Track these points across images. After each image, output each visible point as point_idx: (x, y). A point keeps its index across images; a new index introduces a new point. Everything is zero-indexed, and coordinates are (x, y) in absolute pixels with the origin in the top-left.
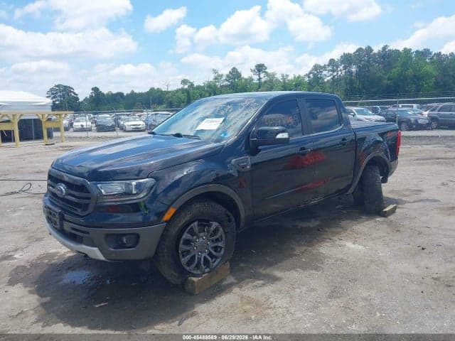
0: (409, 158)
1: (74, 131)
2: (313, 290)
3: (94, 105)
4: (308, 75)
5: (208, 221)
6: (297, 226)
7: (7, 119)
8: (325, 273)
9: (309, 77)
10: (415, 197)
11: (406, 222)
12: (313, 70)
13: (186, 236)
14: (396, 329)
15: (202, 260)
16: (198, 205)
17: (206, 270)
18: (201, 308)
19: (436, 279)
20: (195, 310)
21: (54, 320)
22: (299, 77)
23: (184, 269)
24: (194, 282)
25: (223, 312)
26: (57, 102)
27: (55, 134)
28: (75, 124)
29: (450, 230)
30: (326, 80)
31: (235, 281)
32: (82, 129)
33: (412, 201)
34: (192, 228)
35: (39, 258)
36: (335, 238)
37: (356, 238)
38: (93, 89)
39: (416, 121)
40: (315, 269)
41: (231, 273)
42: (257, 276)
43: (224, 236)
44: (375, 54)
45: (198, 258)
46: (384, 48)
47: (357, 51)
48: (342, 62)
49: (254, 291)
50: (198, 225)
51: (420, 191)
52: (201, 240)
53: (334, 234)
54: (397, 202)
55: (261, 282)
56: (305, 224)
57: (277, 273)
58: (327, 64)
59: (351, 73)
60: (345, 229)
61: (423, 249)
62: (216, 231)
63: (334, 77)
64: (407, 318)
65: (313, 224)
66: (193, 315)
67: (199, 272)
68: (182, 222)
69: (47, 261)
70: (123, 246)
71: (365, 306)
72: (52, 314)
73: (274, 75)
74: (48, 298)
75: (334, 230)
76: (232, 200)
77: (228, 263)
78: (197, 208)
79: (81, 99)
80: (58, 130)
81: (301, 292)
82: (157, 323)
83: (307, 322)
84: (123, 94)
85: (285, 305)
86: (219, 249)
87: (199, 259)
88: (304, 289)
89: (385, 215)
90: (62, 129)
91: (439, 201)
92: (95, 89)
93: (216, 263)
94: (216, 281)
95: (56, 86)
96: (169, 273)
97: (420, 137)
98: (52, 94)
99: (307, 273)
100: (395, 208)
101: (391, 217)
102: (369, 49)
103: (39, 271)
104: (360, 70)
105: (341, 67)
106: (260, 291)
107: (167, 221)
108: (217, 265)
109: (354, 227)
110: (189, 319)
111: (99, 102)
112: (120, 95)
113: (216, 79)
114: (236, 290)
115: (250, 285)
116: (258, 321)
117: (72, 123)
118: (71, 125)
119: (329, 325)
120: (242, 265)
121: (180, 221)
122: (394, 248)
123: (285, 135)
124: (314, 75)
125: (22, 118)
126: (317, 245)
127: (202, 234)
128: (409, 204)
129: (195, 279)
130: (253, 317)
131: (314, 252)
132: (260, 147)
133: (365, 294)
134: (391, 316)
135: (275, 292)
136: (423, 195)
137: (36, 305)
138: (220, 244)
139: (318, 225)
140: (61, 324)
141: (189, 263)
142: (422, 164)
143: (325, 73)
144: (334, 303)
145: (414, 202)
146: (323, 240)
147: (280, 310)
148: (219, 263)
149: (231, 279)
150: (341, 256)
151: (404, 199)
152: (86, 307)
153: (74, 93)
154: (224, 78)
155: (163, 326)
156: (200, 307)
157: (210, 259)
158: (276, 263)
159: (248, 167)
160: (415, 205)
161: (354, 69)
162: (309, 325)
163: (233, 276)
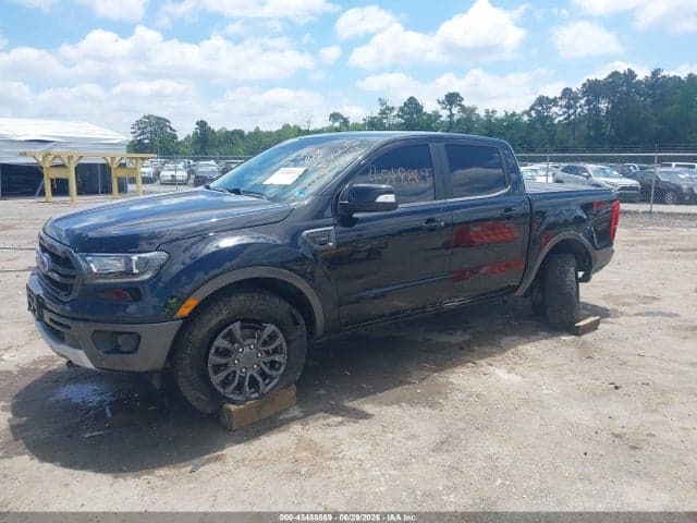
0: (659, 247)
1: (162, 184)
2: (413, 437)
3: (199, 146)
4: (528, 113)
5: (259, 322)
6: (429, 340)
7: (58, 162)
8: (443, 412)
9: (530, 115)
10: (640, 308)
11: (608, 346)
12: (536, 104)
13: (220, 342)
14: (519, 505)
15: (247, 379)
16: (242, 297)
17: (253, 396)
18: (234, 452)
19: (617, 436)
20: (224, 452)
21: (20, 449)
22: (514, 114)
23: (216, 390)
24: (230, 411)
25: (264, 459)
26: (146, 141)
27: (131, 187)
28: (162, 173)
29: (675, 361)
30: (556, 122)
31: (301, 415)
32: (173, 182)
33: (632, 313)
34: (230, 331)
35: (35, 362)
36: (483, 362)
37: (515, 364)
38: (197, 124)
39: (691, 190)
40: (430, 407)
41: (297, 403)
42: (336, 410)
43: (285, 346)
44: (640, 82)
45: (240, 376)
46: (655, 73)
47: (610, 77)
48: (585, 93)
49: (322, 432)
50: (241, 328)
51: (654, 298)
52: (247, 349)
53: (484, 355)
54: (604, 313)
55: (340, 419)
56: (444, 338)
57: (369, 408)
58: (559, 95)
59: (598, 110)
60: (503, 350)
61: (616, 388)
62: (272, 337)
63: (570, 116)
64: (541, 491)
65: (459, 338)
66: (218, 459)
67: (240, 398)
68: (215, 321)
69: (43, 367)
70: (117, 350)
71: (484, 467)
72: (21, 441)
73: (473, 110)
74: (24, 419)
75: (487, 349)
76: (300, 293)
77: (294, 387)
78: (238, 302)
79: (181, 138)
80: (133, 181)
81: (393, 439)
82: (160, 466)
83: (383, 484)
84: (243, 132)
85: (359, 457)
86: (277, 366)
87: (242, 379)
88: (399, 435)
89: (578, 332)
90: (139, 180)
91: (676, 315)
92: (202, 124)
93: (270, 387)
94: (272, 413)
95: (145, 117)
96: (193, 395)
97: (689, 214)
98: (139, 129)
99: (414, 411)
100: (597, 322)
101: (587, 337)
102: (631, 74)
103: (29, 380)
104: (613, 107)
105: (583, 102)
106: (331, 432)
107: (184, 318)
108: (272, 389)
109: (520, 347)
110: (211, 465)
111: (206, 142)
112: (239, 133)
113: (383, 112)
114: (296, 428)
115: (322, 421)
116: (309, 475)
117: (159, 173)
118: (158, 174)
119: (414, 492)
120: (322, 392)
121: (211, 320)
122: (570, 384)
123: (390, 198)
124: (538, 112)
125: (82, 161)
126: (449, 370)
127: (249, 341)
128: (627, 318)
129: (233, 407)
130: (304, 470)
131: (441, 380)
132: (356, 215)
133: (492, 451)
134: (517, 485)
135: (354, 435)
136: (654, 307)
137: (4, 427)
138: (277, 358)
139: (464, 342)
140: (27, 457)
141: (225, 383)
142: (675, 257)
143: (555, 109)
144: (438, 458)
145: (636, 315)
146: (463, 363)
147: (350, 462)
148: (276, 385)
149: (296, 411)
150: (479, 389)
151: (621, 309)
152: (70, 436)
153: (171, 128)
154: (395, 112)
155: (168, 473)
156: (231, 448)
157: (260, 379)
158: (374, 393)
159: (331, 244)
160: (635, 321)
161: (603, 105)
162: (382, 489)
163: (301, 407)
